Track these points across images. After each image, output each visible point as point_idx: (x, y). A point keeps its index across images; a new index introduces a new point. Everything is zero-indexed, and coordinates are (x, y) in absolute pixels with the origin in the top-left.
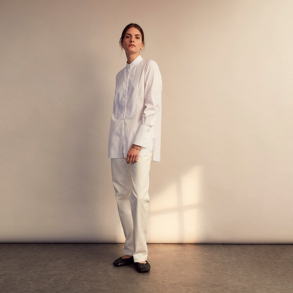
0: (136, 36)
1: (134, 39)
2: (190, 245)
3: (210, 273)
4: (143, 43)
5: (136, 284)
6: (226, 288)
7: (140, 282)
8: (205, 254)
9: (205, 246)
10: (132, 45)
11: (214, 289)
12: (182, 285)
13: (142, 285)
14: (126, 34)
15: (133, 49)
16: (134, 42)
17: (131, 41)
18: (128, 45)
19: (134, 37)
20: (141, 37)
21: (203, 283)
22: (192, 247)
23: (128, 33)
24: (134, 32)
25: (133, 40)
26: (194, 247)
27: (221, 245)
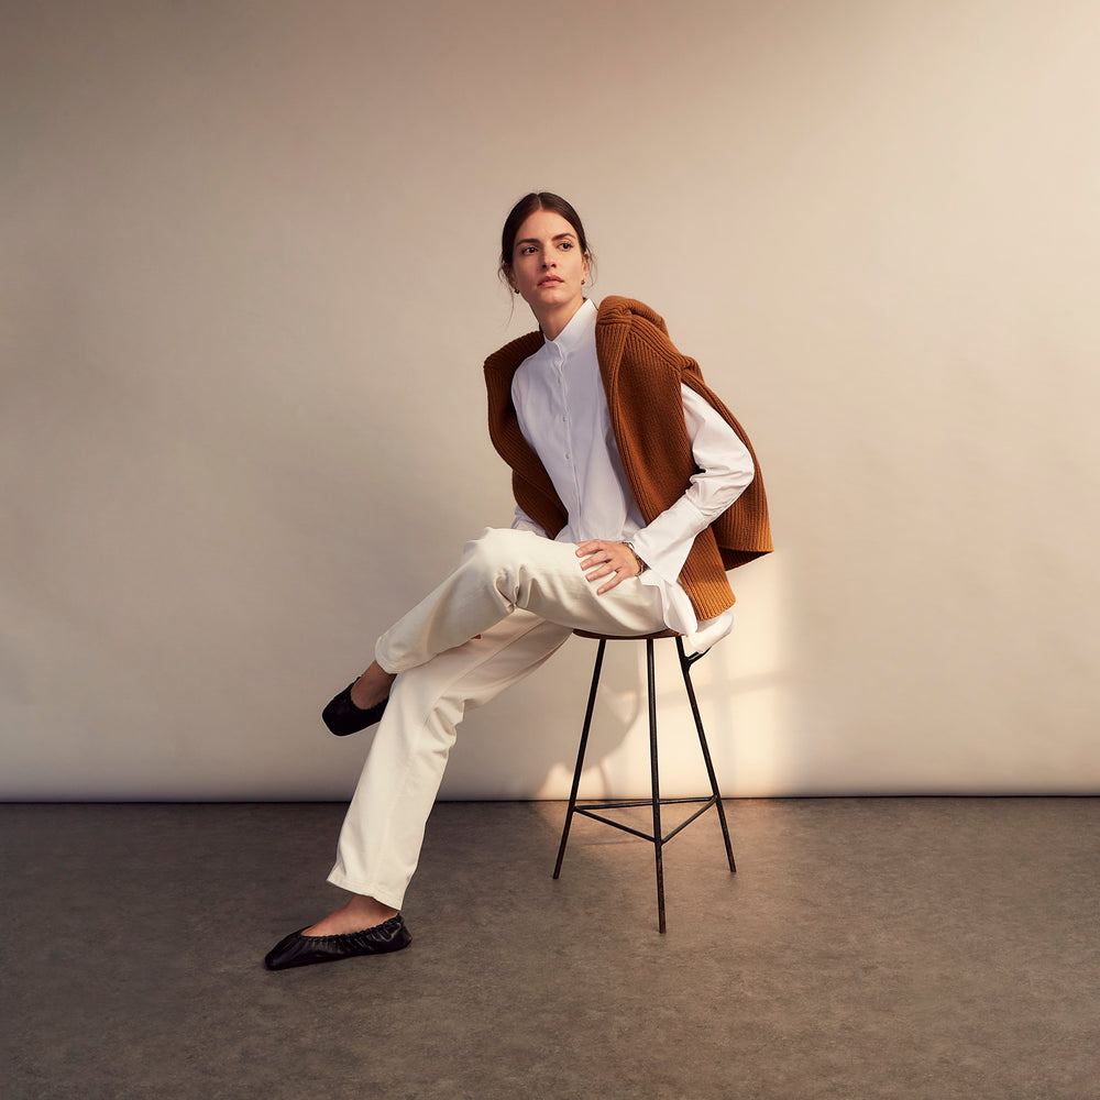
0: (557, 242)
1: (552, 253)
2: (755, 802)
3: (815, 906)
4: (586, 257)
5: (558, 952)
6: (865, 969)
7: (572, 944)
8: (801, 835)
9: (801, 808)
10: (548, 279)
11: (825, 973)
12: (712, 956)
13: (577, 957)
14: (516, 243)
15: (557, 294)
16: (554, 266)
17: (544, 266)
18: (537, 282)
19: (549, 246)
20: (576, 242)
21: (788, 947)
22: (759, 808)
23: (528, 237)
24: (547, 225)
25: (548, 260)
26: (768, 809)
27: (852, 801)
